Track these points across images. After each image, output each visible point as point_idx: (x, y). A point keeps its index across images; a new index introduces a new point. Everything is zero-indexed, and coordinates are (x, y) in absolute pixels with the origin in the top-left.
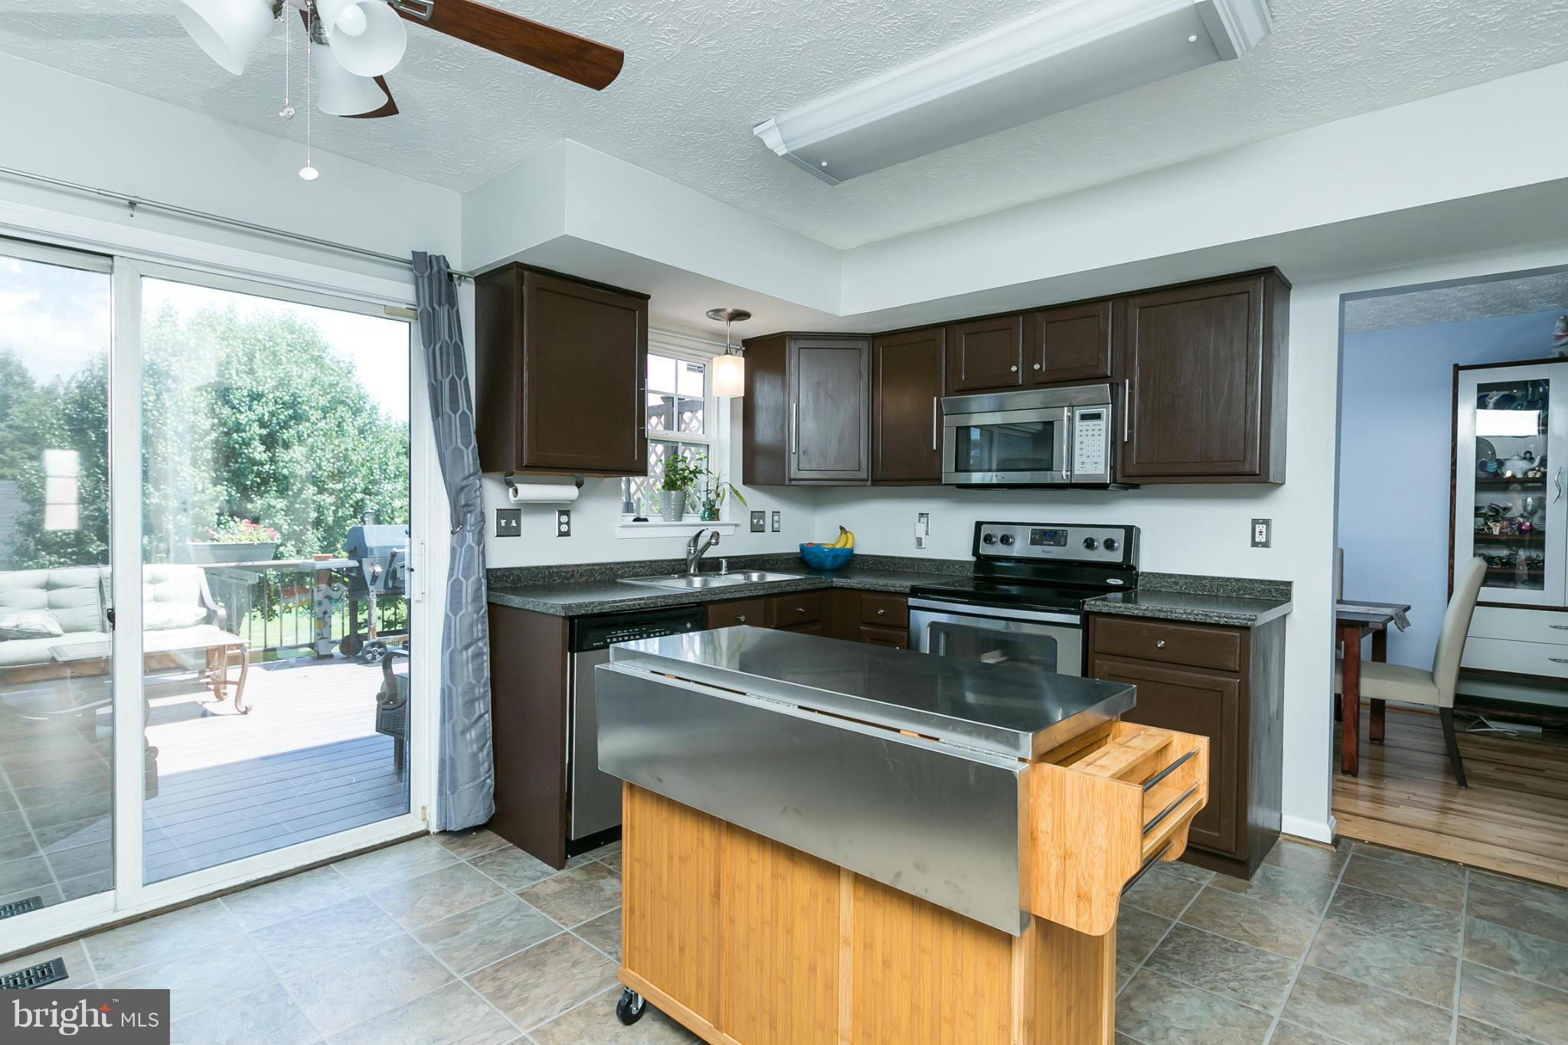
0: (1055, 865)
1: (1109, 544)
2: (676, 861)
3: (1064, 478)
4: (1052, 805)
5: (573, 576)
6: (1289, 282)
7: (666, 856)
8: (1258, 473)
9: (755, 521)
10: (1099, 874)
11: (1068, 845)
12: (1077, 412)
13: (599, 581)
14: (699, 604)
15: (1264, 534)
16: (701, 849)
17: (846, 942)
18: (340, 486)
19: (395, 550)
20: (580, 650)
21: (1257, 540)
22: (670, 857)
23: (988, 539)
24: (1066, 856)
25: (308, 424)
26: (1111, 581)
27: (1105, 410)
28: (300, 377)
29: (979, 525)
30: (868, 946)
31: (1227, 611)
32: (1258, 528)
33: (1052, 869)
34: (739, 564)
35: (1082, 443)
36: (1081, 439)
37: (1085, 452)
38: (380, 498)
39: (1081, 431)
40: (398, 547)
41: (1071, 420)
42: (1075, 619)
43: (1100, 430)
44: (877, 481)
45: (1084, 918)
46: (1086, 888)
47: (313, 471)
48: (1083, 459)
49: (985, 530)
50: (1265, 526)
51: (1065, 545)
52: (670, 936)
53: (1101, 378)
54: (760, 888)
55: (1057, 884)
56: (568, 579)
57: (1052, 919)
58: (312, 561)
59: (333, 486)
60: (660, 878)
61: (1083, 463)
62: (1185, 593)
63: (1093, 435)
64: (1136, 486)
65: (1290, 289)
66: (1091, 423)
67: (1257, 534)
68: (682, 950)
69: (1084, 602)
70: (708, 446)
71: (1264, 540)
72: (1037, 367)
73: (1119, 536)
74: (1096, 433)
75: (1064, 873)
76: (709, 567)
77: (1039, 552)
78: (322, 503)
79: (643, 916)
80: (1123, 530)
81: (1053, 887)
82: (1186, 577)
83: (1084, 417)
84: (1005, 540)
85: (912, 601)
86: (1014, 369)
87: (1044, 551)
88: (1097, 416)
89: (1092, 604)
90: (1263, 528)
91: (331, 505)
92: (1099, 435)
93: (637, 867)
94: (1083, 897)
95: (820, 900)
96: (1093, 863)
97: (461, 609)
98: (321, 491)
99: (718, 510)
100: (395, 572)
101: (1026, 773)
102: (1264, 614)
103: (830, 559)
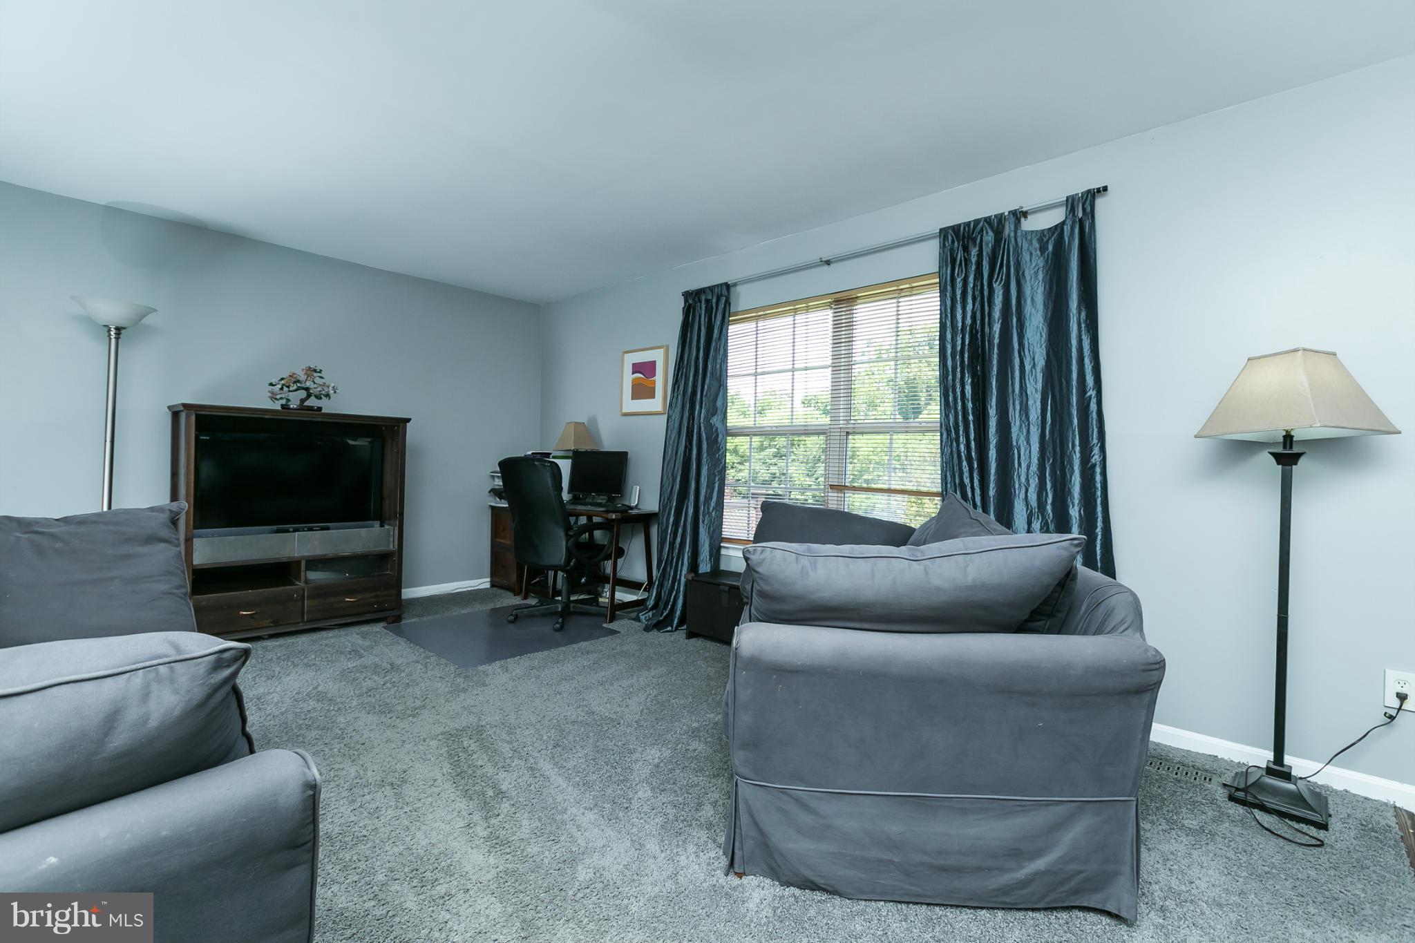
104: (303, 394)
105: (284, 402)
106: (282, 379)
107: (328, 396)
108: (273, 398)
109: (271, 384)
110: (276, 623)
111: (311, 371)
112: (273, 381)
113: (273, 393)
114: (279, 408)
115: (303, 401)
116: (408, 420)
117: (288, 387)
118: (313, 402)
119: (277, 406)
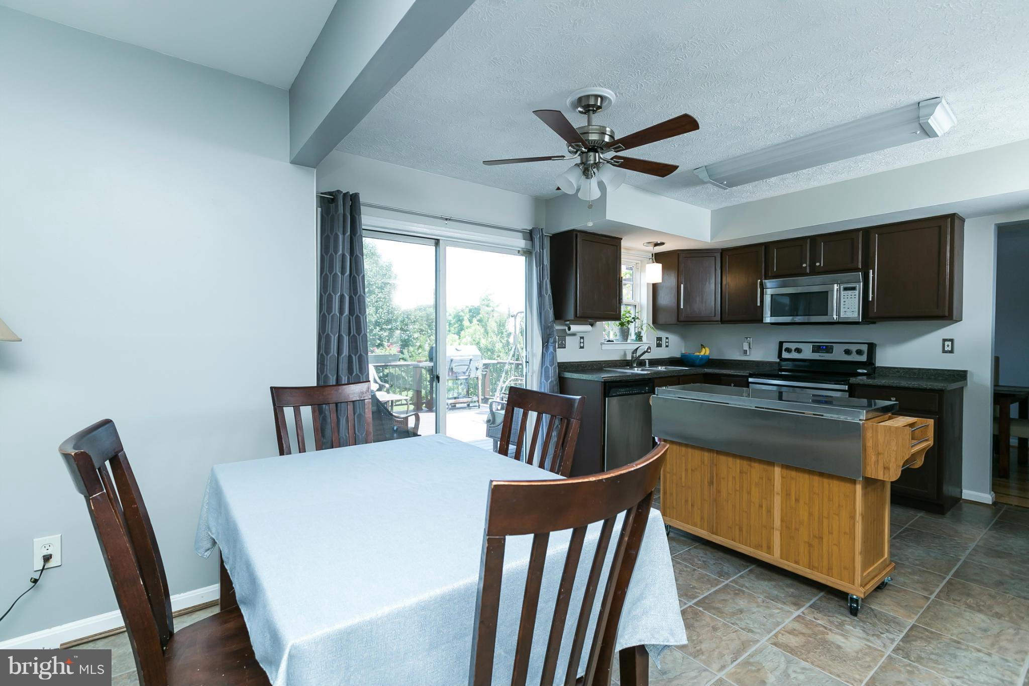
0: (873, 458)
1: (859, 352)
2: (690, 471)
3: (835, 319)
4: (872, 437)
5: (586, 367)
6: (963, 218)
7: (684, 470)
8: (947, 314)
9: (658, 342)
10: (893, 460)
11: (879, 451)
12: (842, 286)
13: (596, 369)
14: (650, 379)
15: (950, 346)
16: (703, 466)
17: (778, 494)
18: (389, 327)
19: (452, 358)
20: (608, 397)
21: (946, 349)
22: (686, 470)
23: (788, 350)
24: (878, 454)
25: (374, 296)
26: (859, 371)
27: (858, 285)
28: (371, 271)
29: (781, 344)
30: (788, 495)
31: (931, 383)
32: (947, 343)
33: (872, 460)
34: (654, 362)
35: (844, 302)
36: (844, 300)
37: (846, 306)
38: (408, 332)
39: (844, 296)
40: (453, 356)
41: (839, 291)
42: (846, 387)
43: (855, 295)
44: (723, 321)
45: (887, 475)
46: (887, 465)
47: (378, 319)
48: (846, 310)
49: (785, 346)
50: (950, 342)
51: (832, 353)
52: (686, 501)
53: (856, 270)
54: (734, 478)
55: (875, 465)
56: (584, 368)
57: (873, 477)
58: (416, 363)
59: (386, 327)
60: (681, 478)
61: (845, 312)
62: (903, 377)
63: (851, 298)
64: (874, 323)
65: (964, 221)
66: (850, 292)
67: (946, 346)
68: (693, 506)
69: (849, 379)
70: (635, 306)
71: (950, 349)
72: (818, 264)
73: (865, 348)
74: (853, 297)
75: (878, 460)
76: (641, 364)
77: (817, 356)
78: (382, 336)
79: (671, 494)
80: (867, 345)
81: (873, 466)
82: (903, 368)
83: (846, 289)
84: (798, 350)
85: (750, 380)
86: (804, 265)
87: (820, 356)
88: (854, 289)
89: (853, 380)
90: (950, 343)
91: (386, 336)
92: (855, 298)
93: (668, 475)
94: (886, 468)
95: (764, 479)
96: (890, 456)
97: (549, 379)
98: (382, 329)
99: (642, 336)
100: (452, 369)
101: (863, 424)
102: (952, 384)
103: (698, 360)
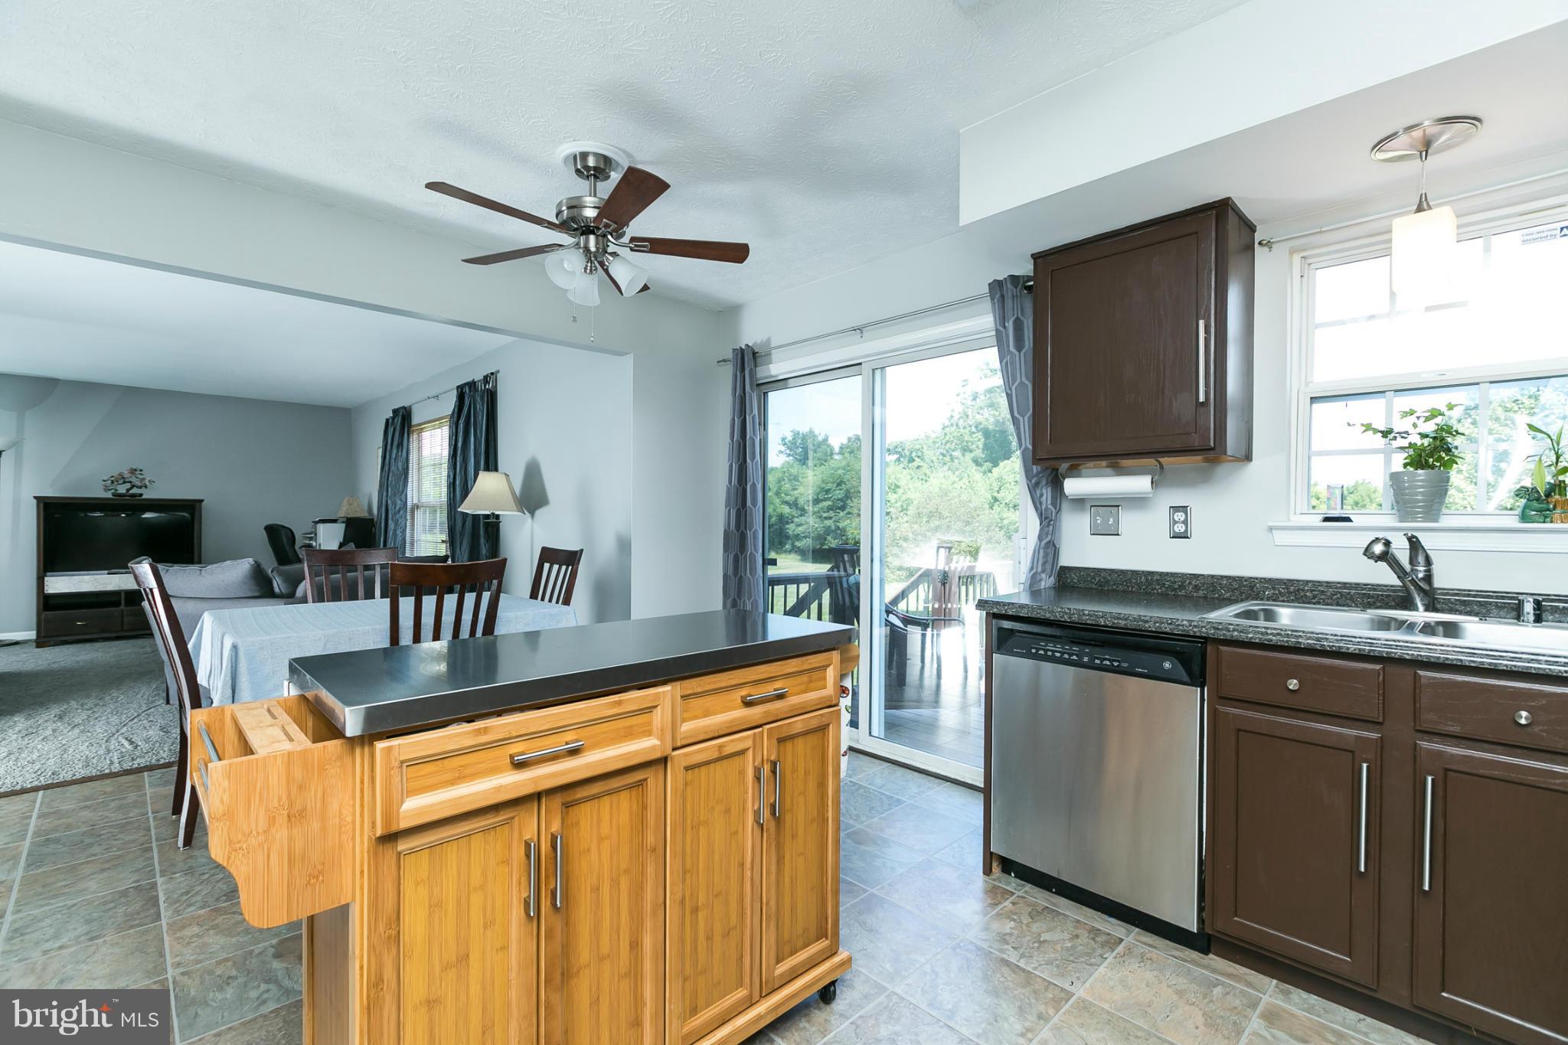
104: (128, 486)
105: (113, 491)
106: (112, 477)
107: (146, 487)
108: (107, 489)
109: (104, 481)
110: (103, 631)
111: (133, 471)
112: (105, 478)
113: (106, 486)
114: (111, 496)
115: (128, 490)
116: (202, 501)
117: (117, 481)
118: (134, 491)
119: (109, 495)
